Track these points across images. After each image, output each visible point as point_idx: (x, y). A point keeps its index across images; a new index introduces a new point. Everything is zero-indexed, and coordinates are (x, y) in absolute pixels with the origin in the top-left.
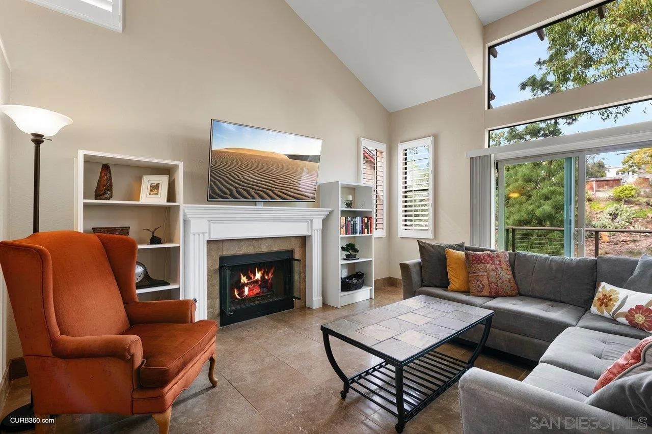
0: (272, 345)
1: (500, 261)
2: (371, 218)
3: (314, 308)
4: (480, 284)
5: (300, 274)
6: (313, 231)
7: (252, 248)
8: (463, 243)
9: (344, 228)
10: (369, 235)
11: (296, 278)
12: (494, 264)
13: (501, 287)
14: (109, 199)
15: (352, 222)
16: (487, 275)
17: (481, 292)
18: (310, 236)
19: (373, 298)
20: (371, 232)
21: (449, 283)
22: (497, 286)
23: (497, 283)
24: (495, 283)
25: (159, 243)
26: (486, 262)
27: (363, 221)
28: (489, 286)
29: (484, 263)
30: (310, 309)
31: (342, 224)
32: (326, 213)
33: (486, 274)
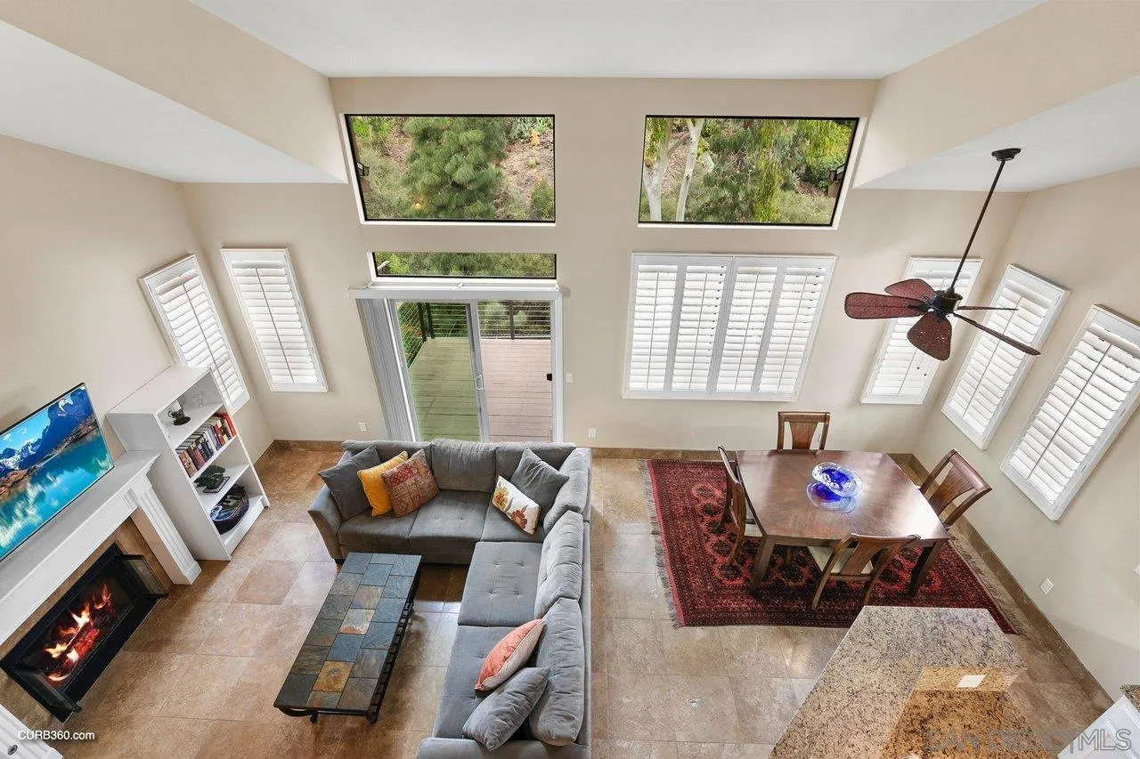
0: (184, 704)
1: (417, 469)
3: (191, 581)
6: (139, 501)
9: (191, 463)
10: (232, 439)
12: (413, 476)
13: (423, 497)
15: (199, 447)
16: (409, 492)
17: (406, 511)
18: (138, 511)
19: (269, 505)
20: (234, 433)
21: (371, 508)
22: (420, 497)
26: (405, 477)
27: (215, 430)
29: (403, 481)
30: (185, 587)
32: (149, 465)
33: (407, 492)
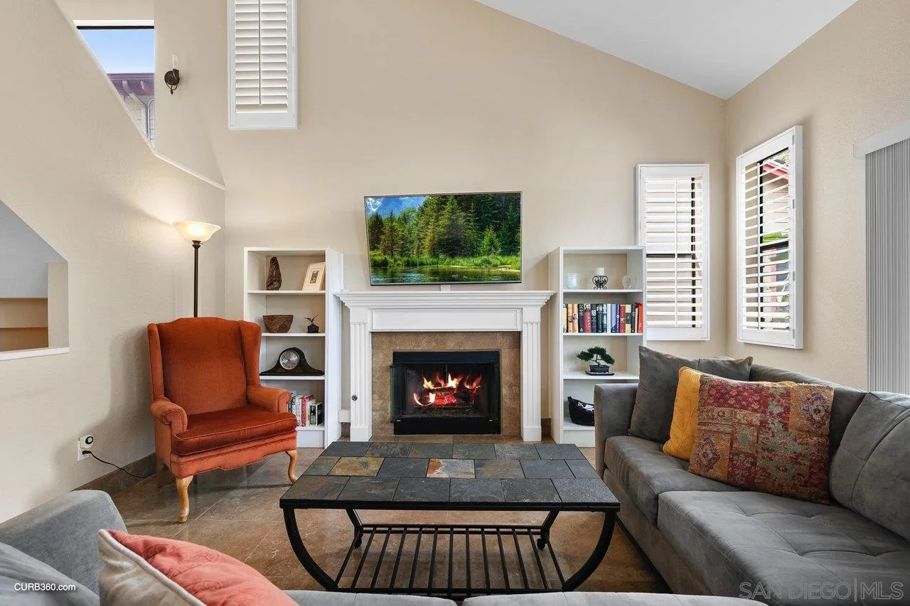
1: (787, 410)
2: (641, 305)
3: (525, 440)
4: (709, 452)
5: (510, 386)
6: (525, 325)
7: (434, 344)
8: (750, 359)
9: (576, 321)
10: (636, 334)
11: (505, 391)
12: (764, 412)
13: (764, 470)
14: (277, 289)
15: (594, 313)
16: (732, 434)
17: (707, 467)
18: (521, 334)
20: (640, 329)
22: (754, 464)
23: (755, 458)
24: (747, 455)
25: (317, 332)
26: (741, 404)
27: (620, 311)
28: (731, 460)
29: (731, 406)
31: (570, 315)
32: (544, 298)
33: (729, 430)
